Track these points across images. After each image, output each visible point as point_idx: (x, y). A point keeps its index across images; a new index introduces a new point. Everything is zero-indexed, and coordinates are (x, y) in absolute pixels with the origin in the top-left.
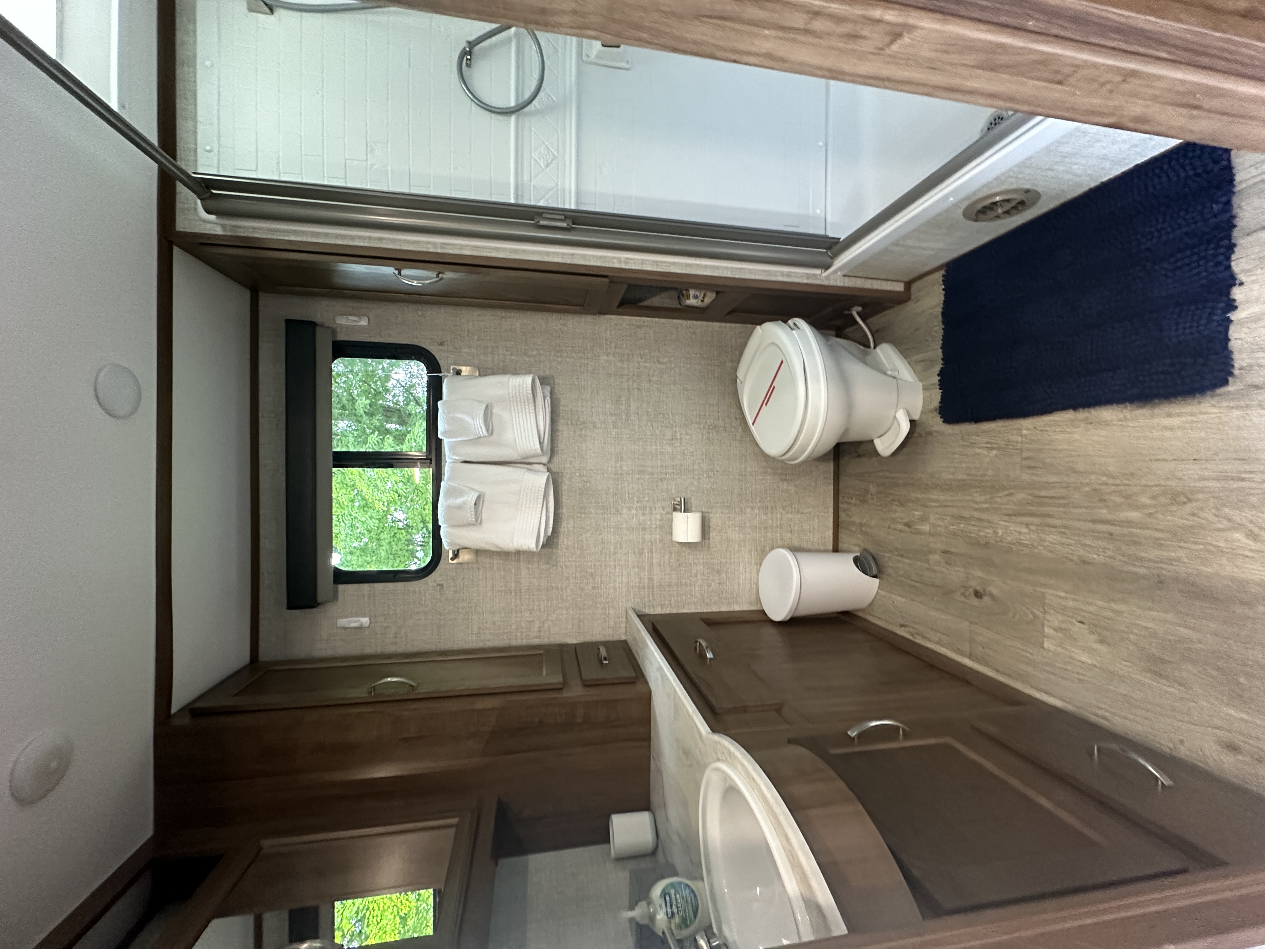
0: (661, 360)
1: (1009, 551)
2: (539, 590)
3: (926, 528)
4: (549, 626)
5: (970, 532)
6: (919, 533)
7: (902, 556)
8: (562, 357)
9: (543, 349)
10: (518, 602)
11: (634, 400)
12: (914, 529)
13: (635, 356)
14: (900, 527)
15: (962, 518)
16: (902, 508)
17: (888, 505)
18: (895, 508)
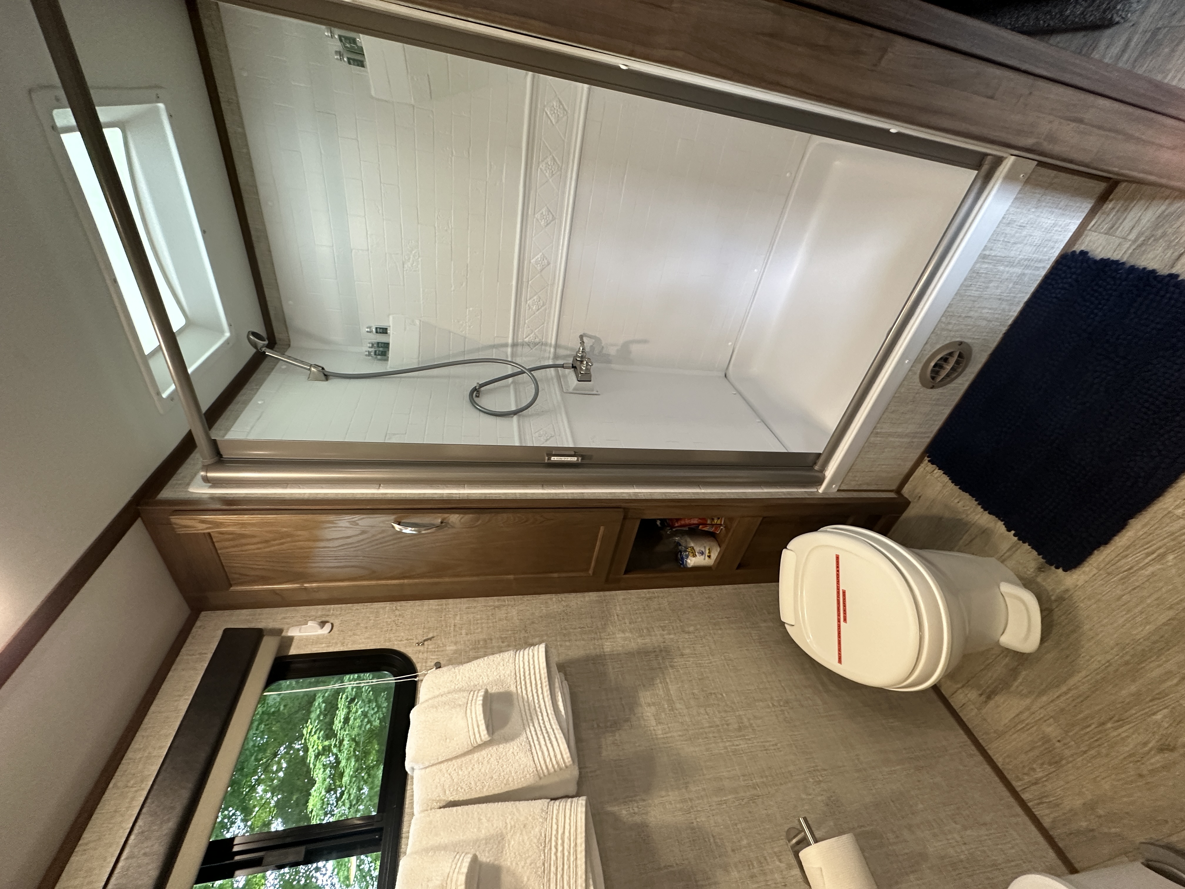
0: (687, 629)
8: (570, 640)
9: (547, 634)
11: (671, 682)
13: (655, 629)
14: (1158, 760)
16: (1128, 727)
17: (1100, 738)
18: (1115, 733)
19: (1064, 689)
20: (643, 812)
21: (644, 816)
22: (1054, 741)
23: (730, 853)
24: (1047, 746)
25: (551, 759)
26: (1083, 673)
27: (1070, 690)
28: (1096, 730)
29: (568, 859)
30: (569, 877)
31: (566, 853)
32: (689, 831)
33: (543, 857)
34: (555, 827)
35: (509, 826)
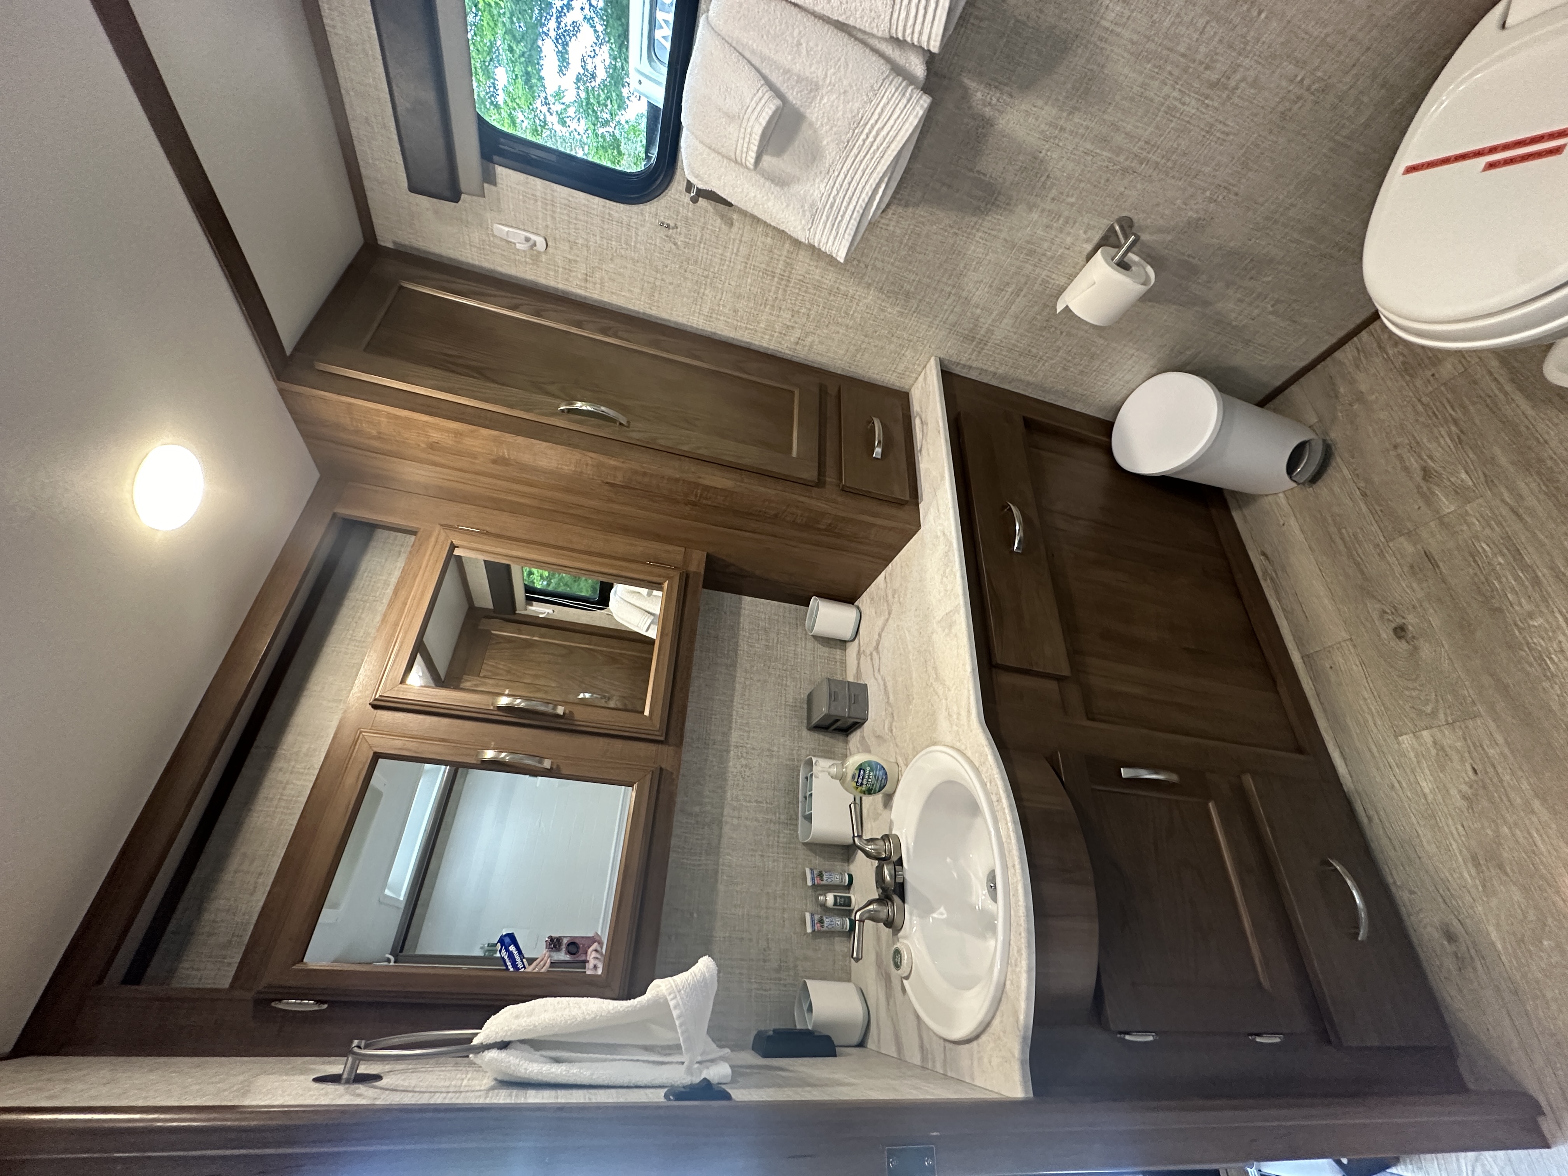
1: (1512, 646)
2: (816, 288)
3: (1448, 506)
4: (813, 341)
5: (1498, 578)
6: (1428, 499)
7: (1364, 495)
10: (780, 296)
12: (1429, 489)
14: (1413, 463)
15: (1517, 555)
16: (1452, 446)
17: (1437, 417)
18: (1443, 433)
19: (1508, 388)
20: (1000, 108)
21: (997, 114)
22: (1433, 370)
23: (1049, 199)
24: (1427, 361)
25: (913, 33)
26: (1530, 412)
27: (1506, 394)
28: (1447, 415)
29: (874, 153)
30: (867, 167)
31: (874, 147)
32: (1029, 157)
33: (850, 135)
34: (876, 116)
35: (828, 81)
